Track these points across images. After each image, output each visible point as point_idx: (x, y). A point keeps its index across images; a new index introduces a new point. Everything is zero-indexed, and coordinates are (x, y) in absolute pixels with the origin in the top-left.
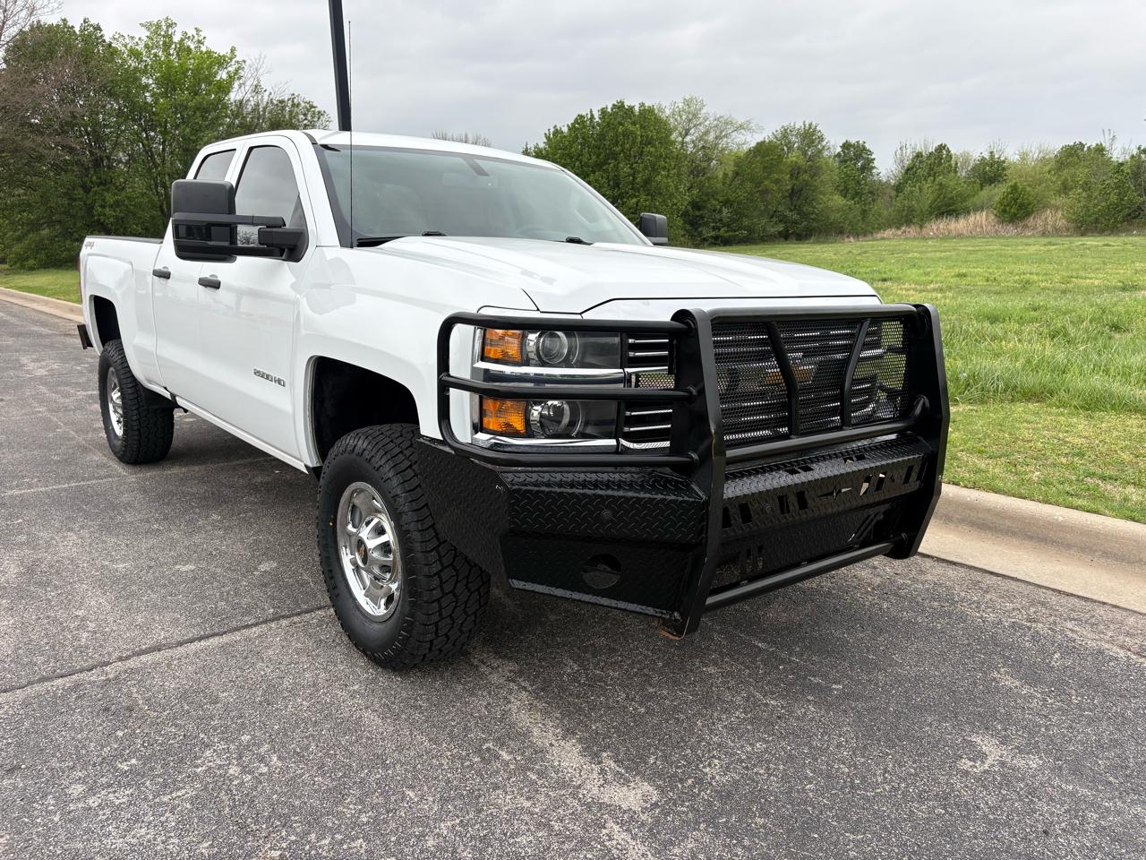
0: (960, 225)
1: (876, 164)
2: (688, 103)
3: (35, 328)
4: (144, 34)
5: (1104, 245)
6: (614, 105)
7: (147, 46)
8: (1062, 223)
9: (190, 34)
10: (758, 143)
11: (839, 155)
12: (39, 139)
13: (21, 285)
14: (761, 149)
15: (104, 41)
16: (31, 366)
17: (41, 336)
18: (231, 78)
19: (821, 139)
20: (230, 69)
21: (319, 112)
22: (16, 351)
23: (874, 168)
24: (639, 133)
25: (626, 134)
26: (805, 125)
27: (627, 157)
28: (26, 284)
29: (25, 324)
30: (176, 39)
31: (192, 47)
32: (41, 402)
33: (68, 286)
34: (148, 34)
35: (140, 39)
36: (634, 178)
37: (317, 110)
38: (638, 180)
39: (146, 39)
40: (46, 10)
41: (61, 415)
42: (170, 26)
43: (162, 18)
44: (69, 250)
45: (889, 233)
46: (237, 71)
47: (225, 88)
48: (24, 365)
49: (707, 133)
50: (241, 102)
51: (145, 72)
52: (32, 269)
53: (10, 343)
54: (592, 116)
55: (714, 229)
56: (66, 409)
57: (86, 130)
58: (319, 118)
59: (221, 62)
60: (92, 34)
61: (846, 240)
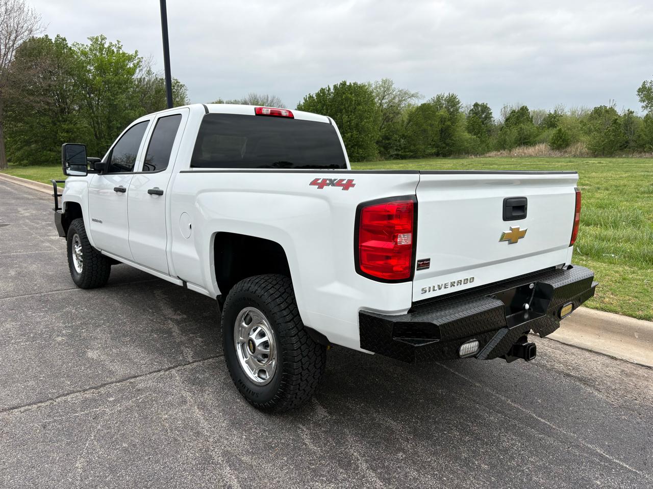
0: (531, 150)
1: (493, 115)
2: (384, 82)
3: (26, 196)
4: (89, 43)
5: (598, 163)
6: (341, 83)
7: (90, 49)
8: (585, 150)
9: (114, 44)
10: (422, 104)
11: (472, 110)
12: (31, 98)
13: (19, 174)
14: (424, 108)
15: (67, 46)
16: (23, 212)
17: (28, 199)
18: (135, 67)
19: (458, 102)
20: (134, 62)
21: (181, 85)
22: (16, 205)
23: (492, 117)
24: (354, 99)
25: (347, 99)
26: (449, 95)
27: (347, 112)
28: (22, 173)
29: (21, 193)
30: (106, 46)
31: (115, 50)
32: (26, 226)
33: (44, 175)
34: (91, 43)
35: (87, 46)
36: (350, 123)
37: (180, 84)
38: (353, 124)
39: (90, 46)
40: (38, 31)
41: (34, 230)
42: (103, 39)
43: (99, 35)
44: (45, 156)
45: (493, 153)
46: (138, 63)
47: (131, 72)
48: (19, 211)
49: (394, 98)
50: (140, 79)
51: (89, 63)
52: (25, 166)
53: (13, 202)
54: (329, 89)
55: (396, 150)
56: (37, 228)
57: (57, 93)
58: (181, 88)
59: (130, 58)
60: (61, 43)
61: (470, 157)
